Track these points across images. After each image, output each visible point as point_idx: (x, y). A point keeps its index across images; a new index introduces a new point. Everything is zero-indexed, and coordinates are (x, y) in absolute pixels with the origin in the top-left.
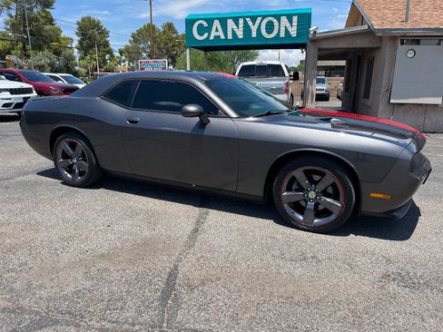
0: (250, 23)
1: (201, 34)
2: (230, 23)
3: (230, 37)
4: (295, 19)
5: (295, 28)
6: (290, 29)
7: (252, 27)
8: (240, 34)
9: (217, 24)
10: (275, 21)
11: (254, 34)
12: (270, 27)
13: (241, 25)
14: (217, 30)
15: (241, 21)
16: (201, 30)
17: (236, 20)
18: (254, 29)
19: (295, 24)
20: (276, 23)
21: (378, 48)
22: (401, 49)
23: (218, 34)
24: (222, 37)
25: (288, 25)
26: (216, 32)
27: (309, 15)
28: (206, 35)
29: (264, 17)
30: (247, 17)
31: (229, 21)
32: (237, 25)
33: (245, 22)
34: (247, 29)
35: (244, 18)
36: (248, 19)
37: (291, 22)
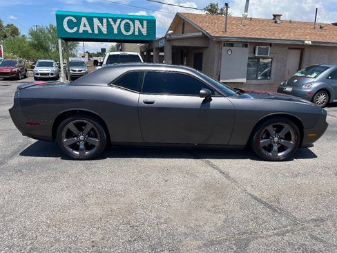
0: (112, 23)
1: (71, 28)
2: (96, 21)
3: (96, 31)
4: (145, 23)
5: (145, 29)
6: (142, 30)
7: (114, 26)
8: (104, 30)
9: (84, 20)
10: (131, 23)
11: (116, 31)
12: (127, 27)
13: (105, 24)
14: (85, 26)
15: (105, 20)
16: (71, 25)
17: (101, 19)
18: (115, 27)
19: (145, 26)
20: (132, 25)
21: (207, 47)
22: (225, 49)
23: (86, 29)
24: (90, 31)
25: (140, 27)
26: (84, 27)
27: (154, 21)
28: (75, 29)
29: (122, 19)
30: (110, 18)
31: (94, 19)
32: (102, 23)
33: (108, 22)
34: (109, 27)
35: (107, 18)
36: (110, 20)
37: (142, 25)
